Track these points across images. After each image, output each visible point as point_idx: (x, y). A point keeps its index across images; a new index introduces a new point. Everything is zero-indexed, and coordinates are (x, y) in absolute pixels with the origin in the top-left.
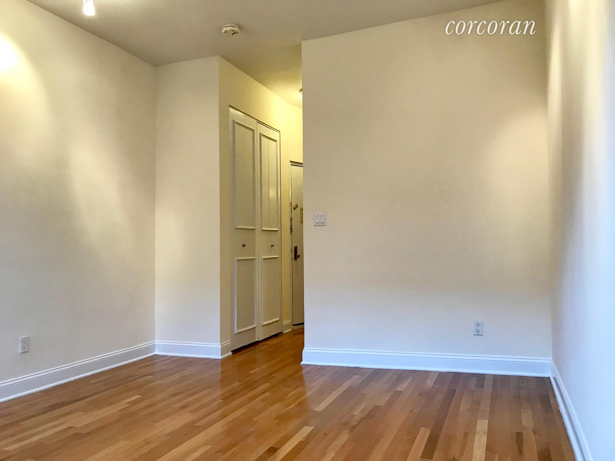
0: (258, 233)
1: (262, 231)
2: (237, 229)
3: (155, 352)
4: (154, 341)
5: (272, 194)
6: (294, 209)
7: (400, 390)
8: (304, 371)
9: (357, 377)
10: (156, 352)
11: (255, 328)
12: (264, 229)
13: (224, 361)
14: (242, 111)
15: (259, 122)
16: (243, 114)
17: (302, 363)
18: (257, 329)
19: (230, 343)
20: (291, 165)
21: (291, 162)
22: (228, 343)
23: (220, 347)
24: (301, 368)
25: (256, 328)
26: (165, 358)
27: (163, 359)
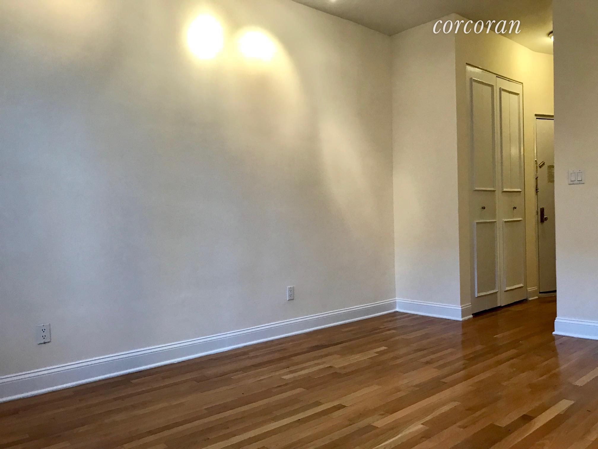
0: (498, 194)
1: (503, 192)
2: (476, 190)
5: (514, 151)
6: (540, 167)
10: (397, 309)
11: (496, 293)
12: (505, 190)
13: (465, 324)
14: (480, 67)
15: (498, 76)
16: (481, 70)
17: (554, 333)
18: (498, 294)
19: (471, 306)
20: (537, 118)
21: (536, 115)
22: (468, 306)
23: (460, 309)
24: (553, 338)
25: (498, 292)
26: (406, 315)
27: (404, 316)
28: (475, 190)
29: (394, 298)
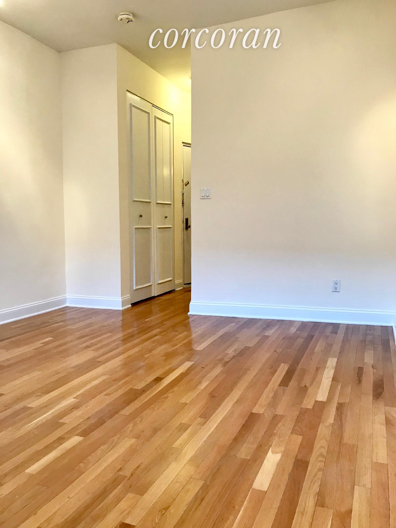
0: (153, 205)
1: (157, 203)
3: (66, 304)
4: (65, 295)
5: (166, 172)
6: (186, 185)
7: (267, 335)
8: (190, 320)
9: (234, 324)
10: (68, 305)
11: (151, 285)
12: (159, 202)
13: (124, 312)
14: (138, 95)
15: (154, 105)
16: (140, 98)
17: (189, 313)
18: (152, 287)
19: (130, 297)
20: (183, 146)
21: (183, 143)
22: (128, 298)
23: (121, 300)
24: (188, 317)
26: (74, 309)
27: (73, 310)
28: (133, 200)
29: (64, 295)
